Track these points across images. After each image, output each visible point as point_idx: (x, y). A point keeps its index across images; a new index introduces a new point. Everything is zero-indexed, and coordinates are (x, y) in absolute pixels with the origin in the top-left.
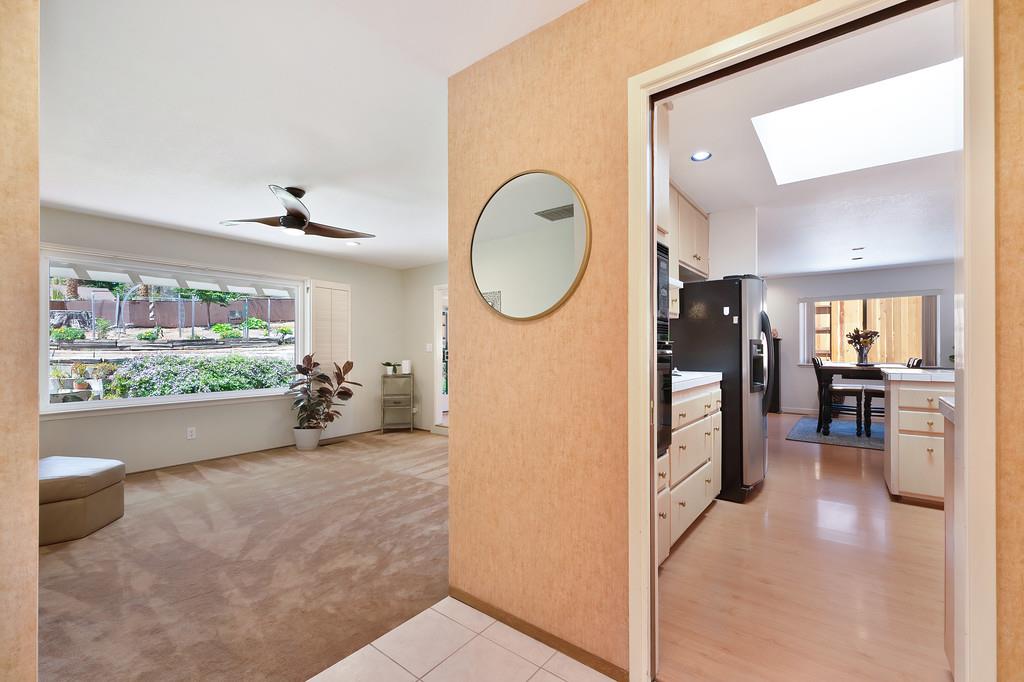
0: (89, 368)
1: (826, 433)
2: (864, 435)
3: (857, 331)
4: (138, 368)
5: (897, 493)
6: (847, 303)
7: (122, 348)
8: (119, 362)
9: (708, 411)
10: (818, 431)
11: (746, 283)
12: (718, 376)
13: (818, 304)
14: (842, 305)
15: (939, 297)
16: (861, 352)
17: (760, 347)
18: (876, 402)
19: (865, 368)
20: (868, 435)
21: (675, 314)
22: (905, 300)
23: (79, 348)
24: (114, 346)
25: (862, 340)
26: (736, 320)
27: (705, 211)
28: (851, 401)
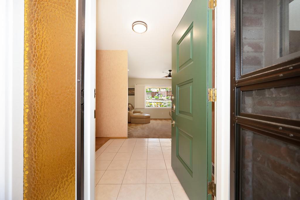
0: (158, 103)
4: (165, 104)
7: (164, 100)
8: (162, 102)
23: (158, 100)
24: (162, 100)
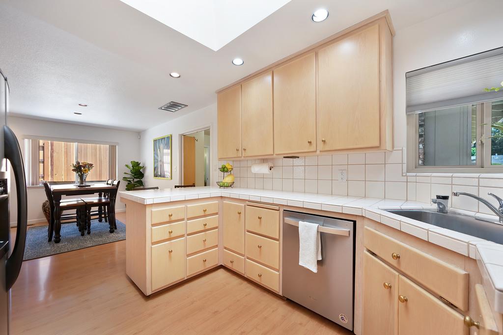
1: (58, 241)
2: (85, 233)
3: (79, 163)
10: (50, 240)
15: (117, 146)
16: (81, 176)
19: (83, 188)
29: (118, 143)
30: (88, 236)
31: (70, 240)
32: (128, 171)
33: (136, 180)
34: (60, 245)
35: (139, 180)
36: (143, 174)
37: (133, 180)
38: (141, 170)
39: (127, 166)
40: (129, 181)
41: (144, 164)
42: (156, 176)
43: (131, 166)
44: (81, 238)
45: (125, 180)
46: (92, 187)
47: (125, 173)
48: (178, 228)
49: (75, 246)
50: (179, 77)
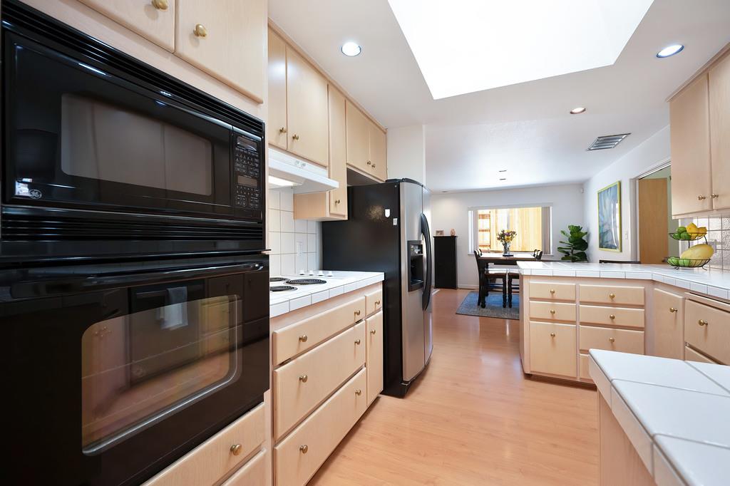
1: (484, 306)
2: (507, 306)
3: (503, 231)
5: (529, 373)
6: (499, 210)
9: (358, 318)
10: (479, 304)
11: (404, 186)
12: (379, 277)
13: (480, 212)
14: (496, 212)
15: (551, 208)
16: (505, 245)
17: (420, 247)
18: (515, 282)
19: (508, 258)
20: (510, 306)
21: (344, 216)
22: (531, 209)
25: (505, 237)
26: (395, 222)
27: (383, 126)
28: (499, 281)
29: (552, 204)
30: (509, 309)
31: (493, 308)
32: (566, 240)
33: (576, 252)
34: (484, 310)
35: (579, 251)
36: (587, 244)
37: (572, 252)
38: (584, 238)
39: (563, 232)
40: (567, 253)
41: (588, 229)
42: (601, 246)
43: (568, 232)
44: (503, 309)
45: (561, 251)
46: (515, 256)
47: (561, 242)
48: (564, 310)
49: (495, 314)
50: (584, 110)
